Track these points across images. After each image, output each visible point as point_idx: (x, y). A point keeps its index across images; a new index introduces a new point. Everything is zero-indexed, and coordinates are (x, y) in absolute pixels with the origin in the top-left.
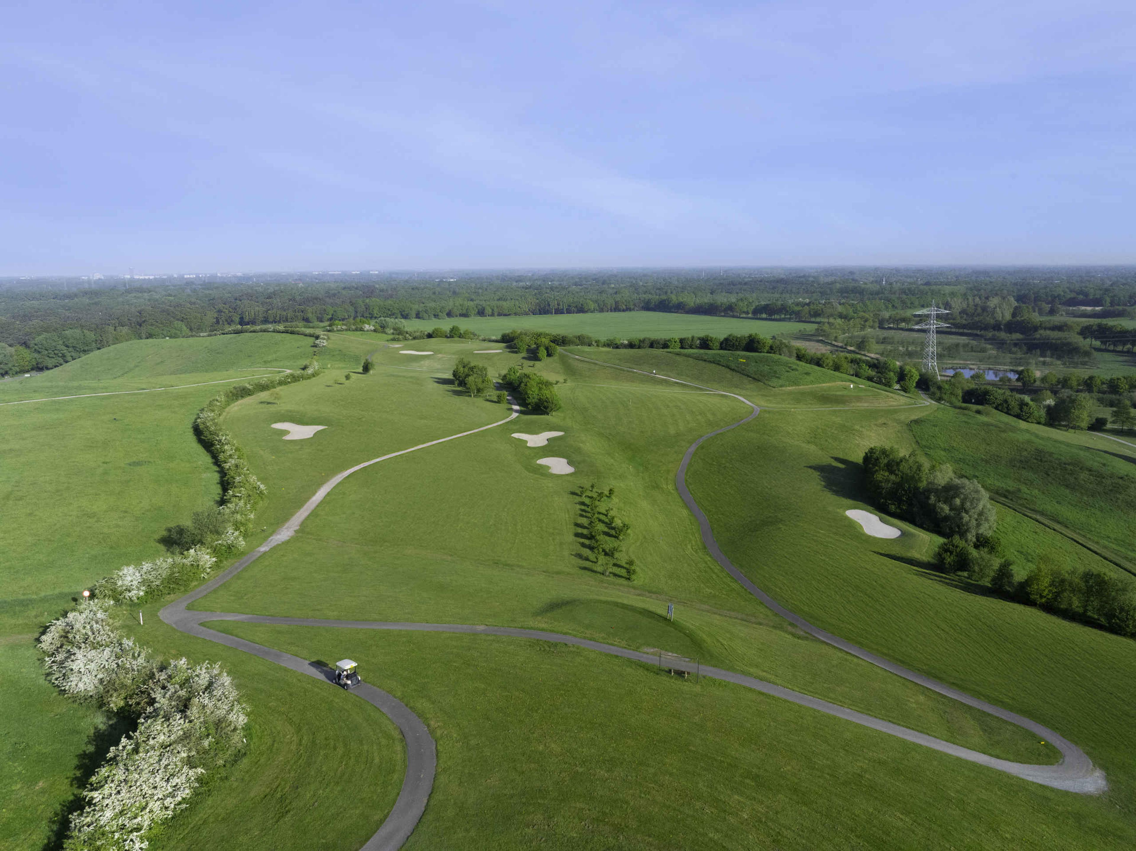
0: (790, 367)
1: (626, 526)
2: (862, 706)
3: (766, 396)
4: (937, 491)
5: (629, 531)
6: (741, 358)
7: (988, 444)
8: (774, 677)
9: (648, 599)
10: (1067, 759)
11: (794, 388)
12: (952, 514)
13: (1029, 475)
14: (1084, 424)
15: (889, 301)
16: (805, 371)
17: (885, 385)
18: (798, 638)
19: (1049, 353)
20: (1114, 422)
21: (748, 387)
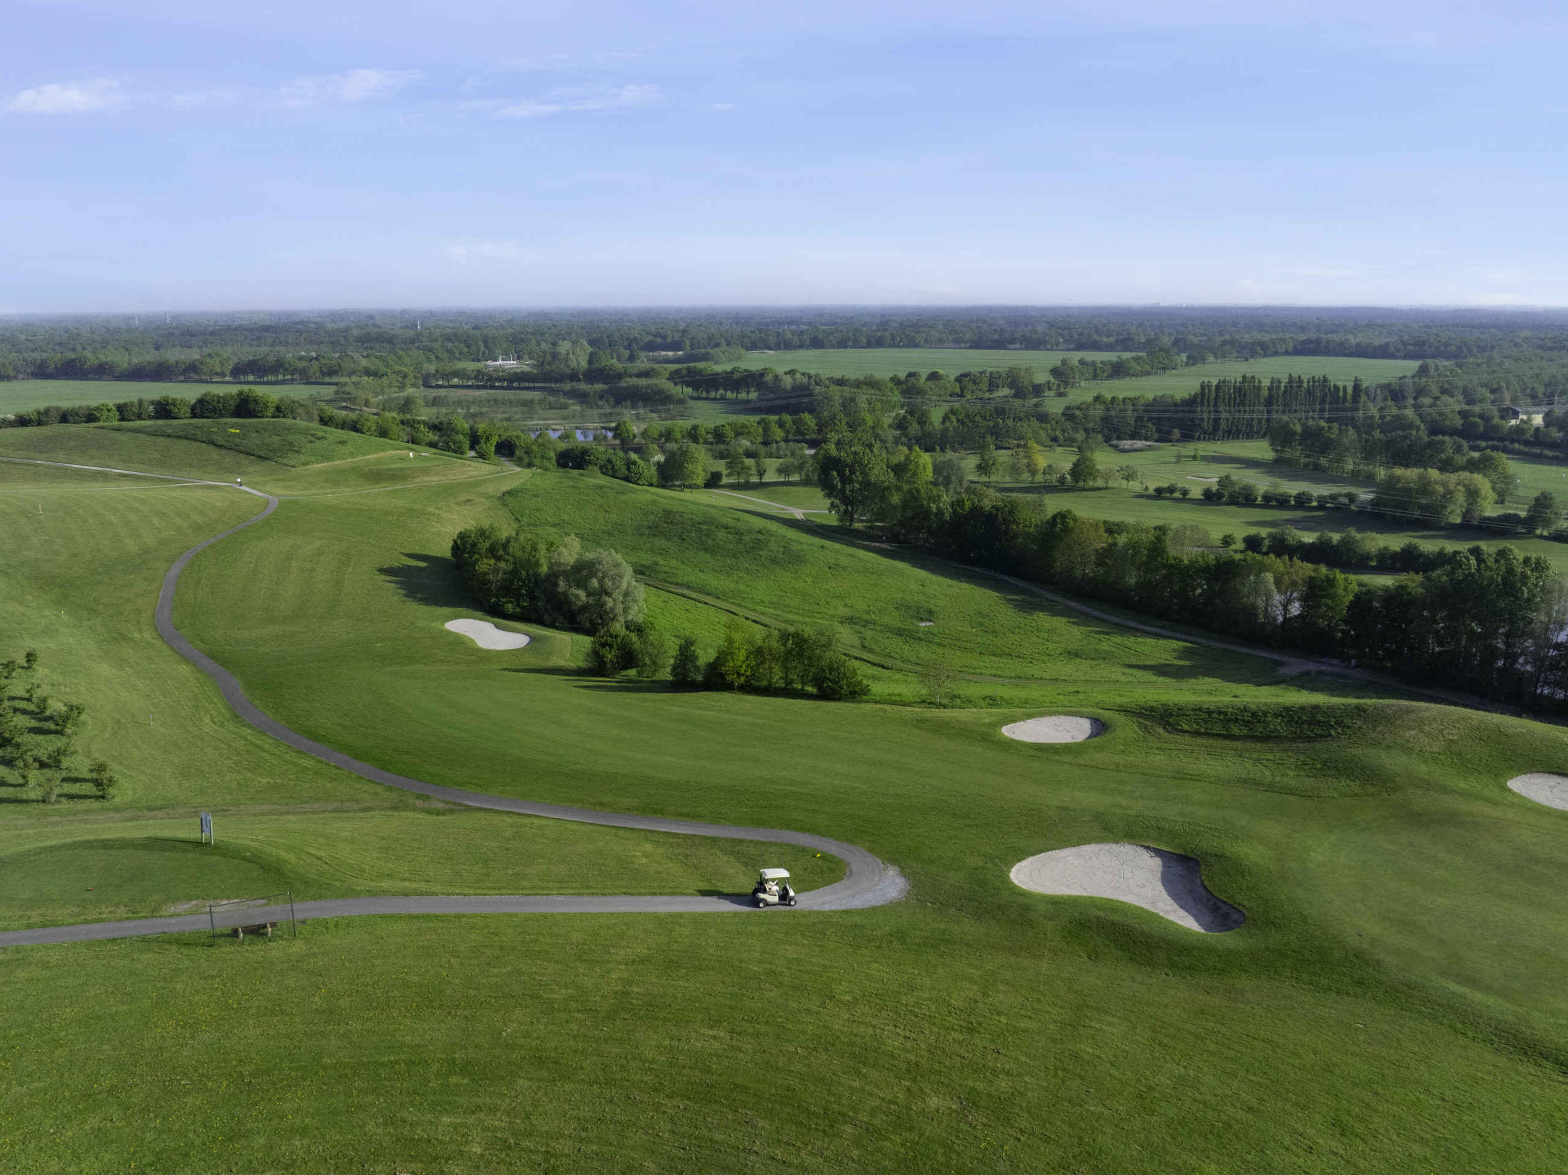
0: (313, 435)
1: (75, 710)
2: (575, 885)
3: (283, 480)
4: (566, 574)
5: (83, 717)
6: (232, 428)
7: (606, 511)
8: (423, 884)
9: (151, 822)
10: (854, 867)
11: (325, 464)
12: (591, 600)
13: (660, 542)
14: (700, 481)
15: (431, 350)
16: (338, 440)
17: (455, 452)
18: (437, 815)
19: (640, 404)
20: (729, 475)
21: (251, 470)
